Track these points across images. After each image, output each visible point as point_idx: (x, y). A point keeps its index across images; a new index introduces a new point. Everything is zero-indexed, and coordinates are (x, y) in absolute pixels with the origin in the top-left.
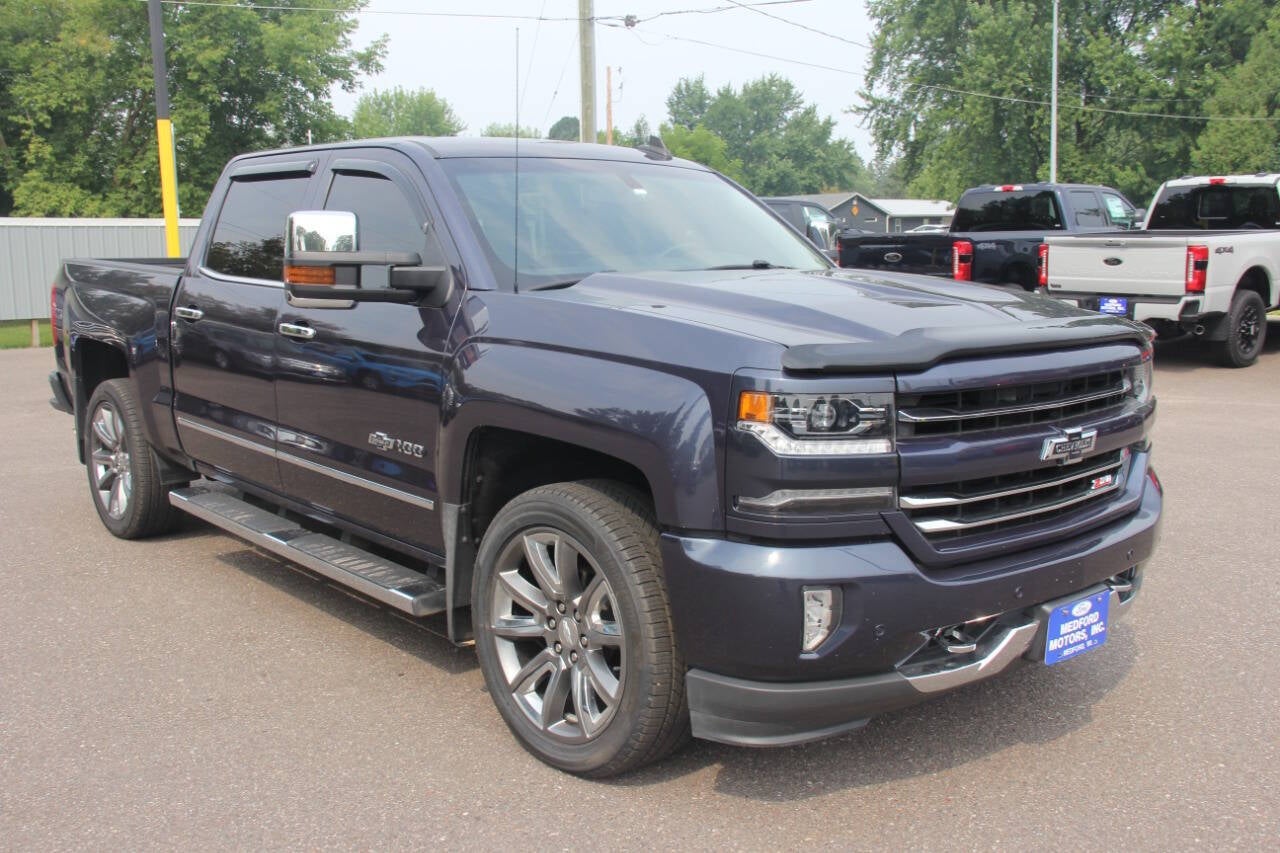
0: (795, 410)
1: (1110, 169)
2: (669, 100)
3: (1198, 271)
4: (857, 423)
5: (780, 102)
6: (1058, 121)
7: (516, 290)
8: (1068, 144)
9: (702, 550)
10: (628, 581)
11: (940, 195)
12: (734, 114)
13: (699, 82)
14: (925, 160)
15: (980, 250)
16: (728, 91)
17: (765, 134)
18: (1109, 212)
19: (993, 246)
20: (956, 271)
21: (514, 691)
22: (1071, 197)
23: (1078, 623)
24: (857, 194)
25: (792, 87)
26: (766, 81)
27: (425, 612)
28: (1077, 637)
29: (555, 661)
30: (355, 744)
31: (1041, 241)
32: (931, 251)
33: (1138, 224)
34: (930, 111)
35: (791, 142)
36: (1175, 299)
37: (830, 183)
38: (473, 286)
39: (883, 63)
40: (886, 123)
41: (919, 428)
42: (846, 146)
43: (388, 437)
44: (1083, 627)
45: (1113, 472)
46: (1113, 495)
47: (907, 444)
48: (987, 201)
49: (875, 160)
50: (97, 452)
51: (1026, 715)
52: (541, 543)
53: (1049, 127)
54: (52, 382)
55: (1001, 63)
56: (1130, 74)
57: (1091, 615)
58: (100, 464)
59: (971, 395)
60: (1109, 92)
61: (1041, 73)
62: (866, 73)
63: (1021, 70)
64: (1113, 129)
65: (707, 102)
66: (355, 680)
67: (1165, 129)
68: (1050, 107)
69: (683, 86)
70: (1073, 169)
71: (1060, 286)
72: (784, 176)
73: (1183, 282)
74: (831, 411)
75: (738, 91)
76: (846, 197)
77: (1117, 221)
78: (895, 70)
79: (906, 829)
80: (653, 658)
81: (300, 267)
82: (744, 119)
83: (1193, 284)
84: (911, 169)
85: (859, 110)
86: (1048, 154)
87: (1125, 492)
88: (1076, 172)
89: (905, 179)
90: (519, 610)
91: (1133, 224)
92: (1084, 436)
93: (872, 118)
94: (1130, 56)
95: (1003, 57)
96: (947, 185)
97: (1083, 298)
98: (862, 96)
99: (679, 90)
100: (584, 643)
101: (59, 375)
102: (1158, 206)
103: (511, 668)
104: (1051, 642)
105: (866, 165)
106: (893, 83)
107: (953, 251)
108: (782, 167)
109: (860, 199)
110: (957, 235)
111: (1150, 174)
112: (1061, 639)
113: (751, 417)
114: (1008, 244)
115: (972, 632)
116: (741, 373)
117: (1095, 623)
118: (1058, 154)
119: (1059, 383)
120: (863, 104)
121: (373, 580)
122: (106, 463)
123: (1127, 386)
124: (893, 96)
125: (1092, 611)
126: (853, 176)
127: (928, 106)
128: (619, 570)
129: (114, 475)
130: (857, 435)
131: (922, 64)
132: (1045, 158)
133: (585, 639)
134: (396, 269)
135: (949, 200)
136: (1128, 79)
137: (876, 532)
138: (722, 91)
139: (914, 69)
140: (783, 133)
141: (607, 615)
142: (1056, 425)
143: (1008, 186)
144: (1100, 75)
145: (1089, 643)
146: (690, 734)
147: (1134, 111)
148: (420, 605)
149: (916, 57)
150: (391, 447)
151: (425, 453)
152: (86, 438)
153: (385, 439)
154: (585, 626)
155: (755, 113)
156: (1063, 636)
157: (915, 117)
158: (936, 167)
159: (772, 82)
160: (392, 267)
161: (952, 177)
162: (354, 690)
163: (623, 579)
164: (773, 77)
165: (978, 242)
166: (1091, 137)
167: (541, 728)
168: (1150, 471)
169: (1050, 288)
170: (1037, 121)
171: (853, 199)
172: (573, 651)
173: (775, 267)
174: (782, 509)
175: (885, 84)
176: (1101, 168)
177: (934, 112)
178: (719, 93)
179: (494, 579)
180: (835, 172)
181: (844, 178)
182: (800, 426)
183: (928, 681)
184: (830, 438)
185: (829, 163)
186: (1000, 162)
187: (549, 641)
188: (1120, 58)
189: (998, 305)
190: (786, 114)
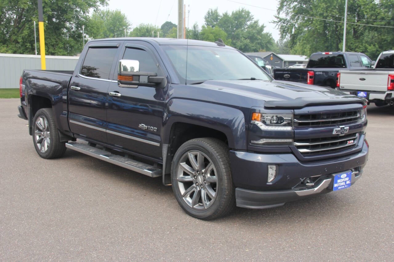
0: (267, 118)
1: (365, 45)
2: (205, 16)
3: (392, 83)
4: (283, 122)
5: (245, 18)
6: (347, 27)
7: (186, 84)
8: (350, 36)
9: (241, 155)
10: (220, 164)
11: (303, 53)
12: (229, 22)
13: (216, 11)
14: (298, 41)
15: (317, 74)
16: (226, 14)
17: (239, 30)
18: (362, 62)
19: (321, 73)
20: (308, 81)
21: (183, 197)
22: (349, 56)
23: (343, 180)
24: (273, 52)
25: (250, 13)
26: (240, 11)
27: (155, 176)
28: (343, 184)
29: (196, 188)
30: (137, 212)
31: (338, 72)
32: (300, 74)
33: (372, 66)
34: (300, 23)
35: (249, 33)
36: (384, 92)
37: (263, 48)
38: (172, 82)
39: (283, 5)
40: (284, 27)
41: (300, 124)
42: (269, 35)
43: (145, 125)
44: (344, 181)
45: (354, 140)
46: (353, 146)
47: (297, 128)
48: (320, 57)
49: (279, 40)
50: (37, 131)
51: (328, 209)
52: (193, 154)
53: (343, 29)
54: (19, 109)
55: (327, 6)
56: (374, 11)
57: (346, 178)
58: (37, 135)
59: (314, 116)
60: (366, 17)
61: (341, 10)
62: (277, 9)
63: (335, 9)
64: (367, 31)
65: (219, 17)
66: (132, 197)
67: (387, 31)
68: (344, 23)
69: (210, 12)
70: (351, 45)
71: (344, 87)
72: (246, 45)
73: (386, 87)
74: (276, 119)
75: (230, 14)
76: (269, 53)
77: (364, 65)
78: (288, 8)
79: (294, 233)
80: (226, 185)
81: (123, 76)
82: (232, 24)
83: (390, 87)
84: (292, 44)
85: (274, 22)
86: (342, 40)
87: (358, 146)
88: (353, 46)
89: (290, 48)
90: (185, 174)
91: (371, 66)
92: (345, 128)
93: (279, 25)
94: (375, 4)
95: (328, 4)
96: (305, 50)
97: (352, 91)
98: (276, 17)
99: (209, 13)
100: (205, 182)
101: (22, 106)
102: (380, 60)
103: (182, 190)
104: (335, 184)
105: (276, 42)
106: (287, 12)
107: (307, 74)
108: (246, 42)
109: (273, 54)
110: (309, 69)
111: (380, 47)
112: (338, 184)
113: (255, 120)
114: (326, 73)
115: (313, 180)
116: (252, 108)
117: (348, 181)
118: (346, 39)
119: (338, 114)
120: (276, 20)
121: (139, 167)
122: (40, 135)
123: (358, 115)
124: (287, 18)
125: (346, 177)
126: (271, 46)
127: (299, 21)
128: (217, 161)
129: (43, 139)
130: (283, 125)
131: (298, 6)
132: (341, 41)
133: (205, 181)
134: (150, 77)
135: (306, 55)
136: (374, 12)
137: (288, 151)
138: (224, 14)
139: (295, 8)
140: (246, 30)
141: (212, 174)
142: (337, 125)
143: (327, 52)
144: (364, 11)
145: (346, 186)
146: (236, 206)
147: (375, 25)
148: (154, 174)
149: (296, 3)
150: (146, 128)
151: (157, 130)
152: (33, 127)
153: (144, 126)
154: (206, 177)
155: (236, 22)
156: (338, 183)
157: (295, 25)
158: (302, 43)
159: (242, 11)
160: (149, 77)
161: (307, 47)
162: (132, 199)
163: (218, 163)
164: (243, 9)
165: (316, 72)
166: (359, 34)
167: (192, 207)
168: (365, 140)
169: (340, 88)
170: (339, 27)
171: (271, 54)
172: (202, 185)
173: (257, 80)
174: (264, 144)
175: (284, 13)
176: (362, 45)
177: (302, 24)
178: (223, 15)
179: (178, 165)
180: (265, 44)
181: (268, 47)
182: (268, 122)
183: (301, 193)
184: (275, 126)
185: (262, 41)
186: (325, 42)
187: (194, 182)
188: (371, 5)
189: (323, 92)
190: (247, 23)
